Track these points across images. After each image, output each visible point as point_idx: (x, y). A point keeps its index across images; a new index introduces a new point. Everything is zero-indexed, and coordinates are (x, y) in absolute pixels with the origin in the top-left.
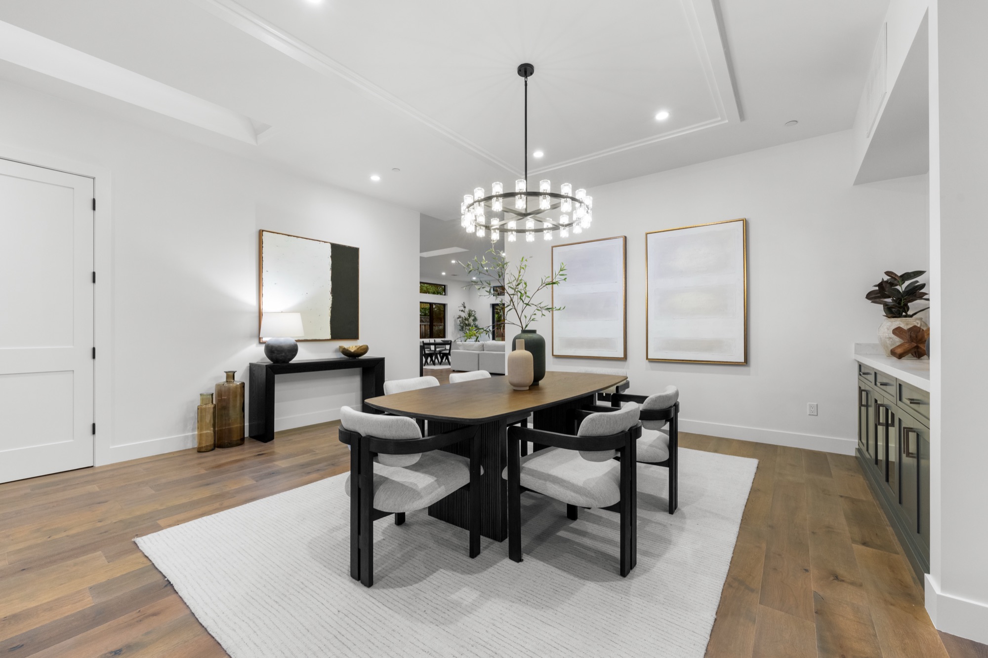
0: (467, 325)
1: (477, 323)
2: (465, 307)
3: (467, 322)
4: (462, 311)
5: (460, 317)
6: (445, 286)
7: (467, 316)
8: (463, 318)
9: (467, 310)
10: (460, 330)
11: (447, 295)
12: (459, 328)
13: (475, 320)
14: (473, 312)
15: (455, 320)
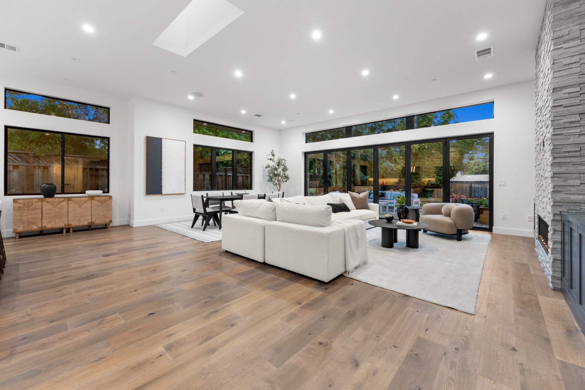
0: (276, 175)
1: (287, 173)
2: (273, 155)
3: (276, 172)
4: (271, 159)
5: (269, 166)
6: (252, 132)
7: (275, 165)
8: (272, 168)
9: (276, 159)
10: (269, 181)
11: (254, 142)
12: (268, 178)
13: (285, 169)
14: (283, 161)
15: (263, 170)
